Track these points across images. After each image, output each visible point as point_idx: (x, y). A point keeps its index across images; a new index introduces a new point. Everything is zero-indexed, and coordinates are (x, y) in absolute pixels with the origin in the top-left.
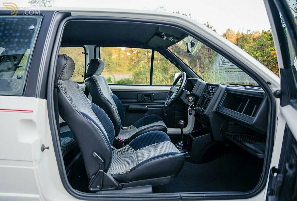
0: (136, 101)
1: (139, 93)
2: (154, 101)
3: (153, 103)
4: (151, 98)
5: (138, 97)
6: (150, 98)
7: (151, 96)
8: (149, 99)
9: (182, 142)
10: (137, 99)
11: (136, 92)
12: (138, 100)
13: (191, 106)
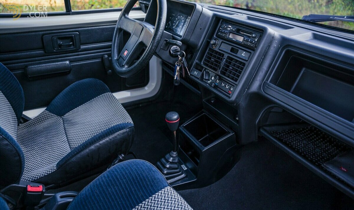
0: (41, 52)
1: (43, 35)
2: (82, 47)
3: (81, 51)
4: (73, 43)
5: (45, 44)
6: (72, 41)
7: (72, 37)
8: (70, 45)
9: (175, 154)
10: (43, 48)
11: (37, 33)
12: (44, 50)
13: (181, 69)
